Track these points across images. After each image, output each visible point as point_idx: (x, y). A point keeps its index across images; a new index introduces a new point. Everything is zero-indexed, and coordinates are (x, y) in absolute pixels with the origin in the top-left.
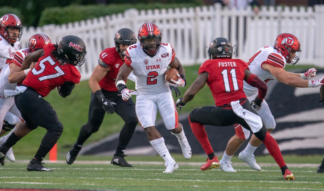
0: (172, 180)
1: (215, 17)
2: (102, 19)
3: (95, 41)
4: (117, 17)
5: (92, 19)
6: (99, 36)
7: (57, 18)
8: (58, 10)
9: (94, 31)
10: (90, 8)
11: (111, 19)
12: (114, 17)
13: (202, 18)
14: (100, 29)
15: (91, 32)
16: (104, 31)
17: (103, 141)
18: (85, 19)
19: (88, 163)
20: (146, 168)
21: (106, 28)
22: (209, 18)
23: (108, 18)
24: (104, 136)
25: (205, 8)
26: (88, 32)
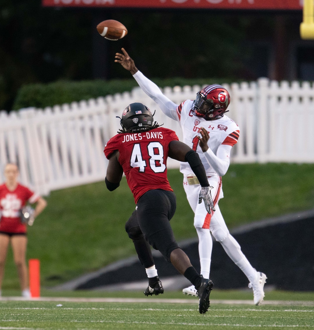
0: (201, 324)
1: (258, 97)
2: (101, 100)
3: (92, 131)
4: (122, 97)
5: (87, 100)
6: (97, 124)
7: (39, 98)
8: (40, 87)
9: (91, 117)
10: (84, 85)
11: (114, 99)
12: (118, 97)
13: (241, 99)
14: (99, 114)
15: (86, 119)
16: (104, 116)
17: (104, 270)
18: (78, 100)
19: (83, 300)
20: (164, 308)
21: (107, 112)
22: (251, 99)
23: (109, 98)
24: (106, 264)
25: (244, 85)
26: (81, 118)
